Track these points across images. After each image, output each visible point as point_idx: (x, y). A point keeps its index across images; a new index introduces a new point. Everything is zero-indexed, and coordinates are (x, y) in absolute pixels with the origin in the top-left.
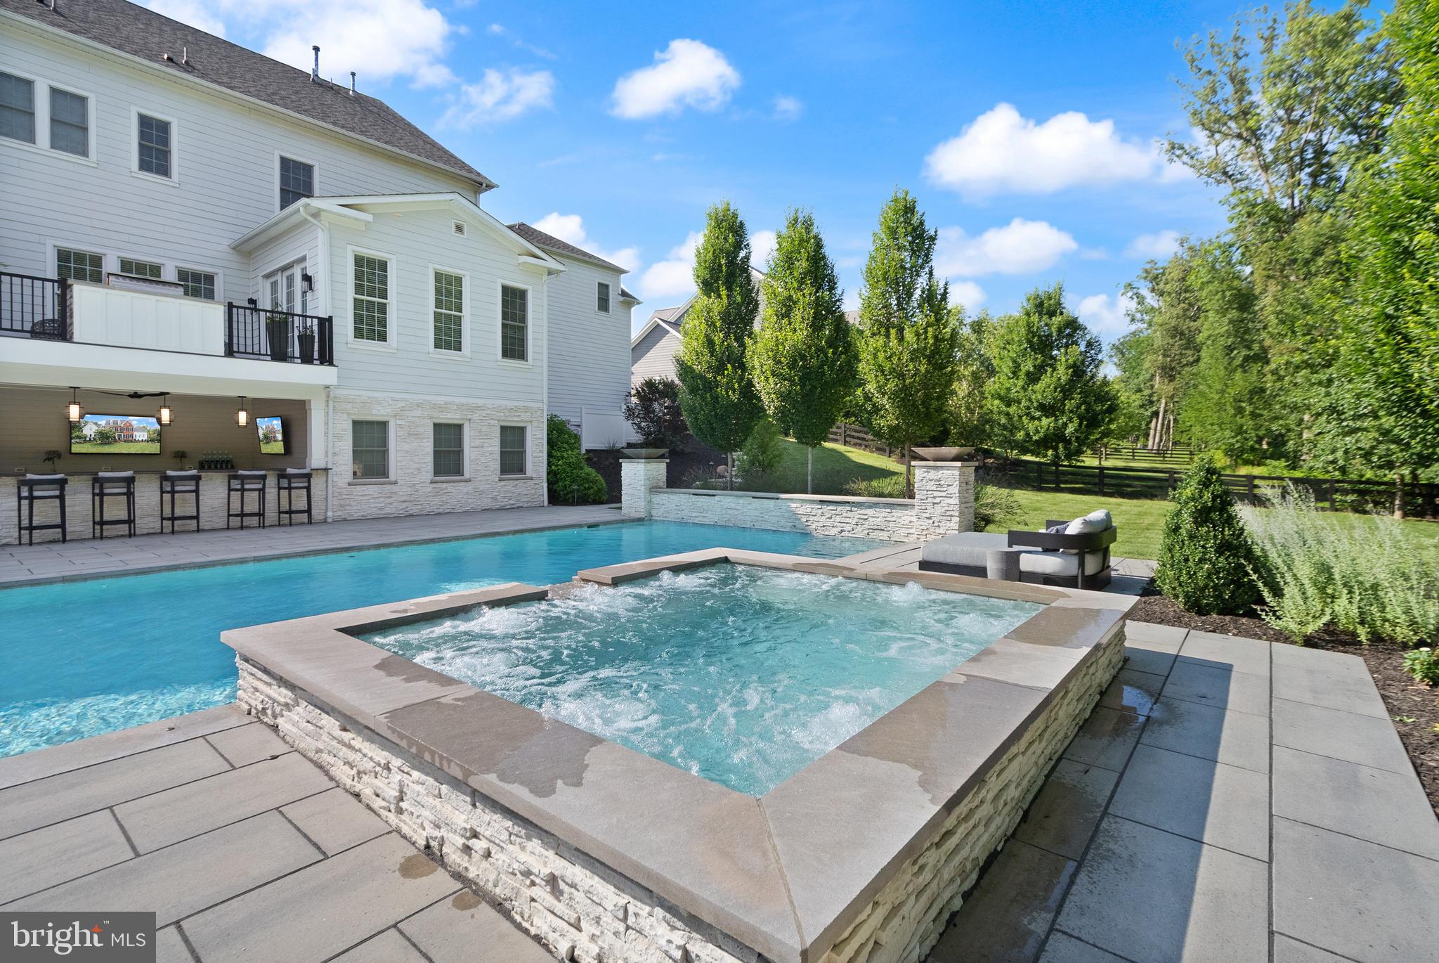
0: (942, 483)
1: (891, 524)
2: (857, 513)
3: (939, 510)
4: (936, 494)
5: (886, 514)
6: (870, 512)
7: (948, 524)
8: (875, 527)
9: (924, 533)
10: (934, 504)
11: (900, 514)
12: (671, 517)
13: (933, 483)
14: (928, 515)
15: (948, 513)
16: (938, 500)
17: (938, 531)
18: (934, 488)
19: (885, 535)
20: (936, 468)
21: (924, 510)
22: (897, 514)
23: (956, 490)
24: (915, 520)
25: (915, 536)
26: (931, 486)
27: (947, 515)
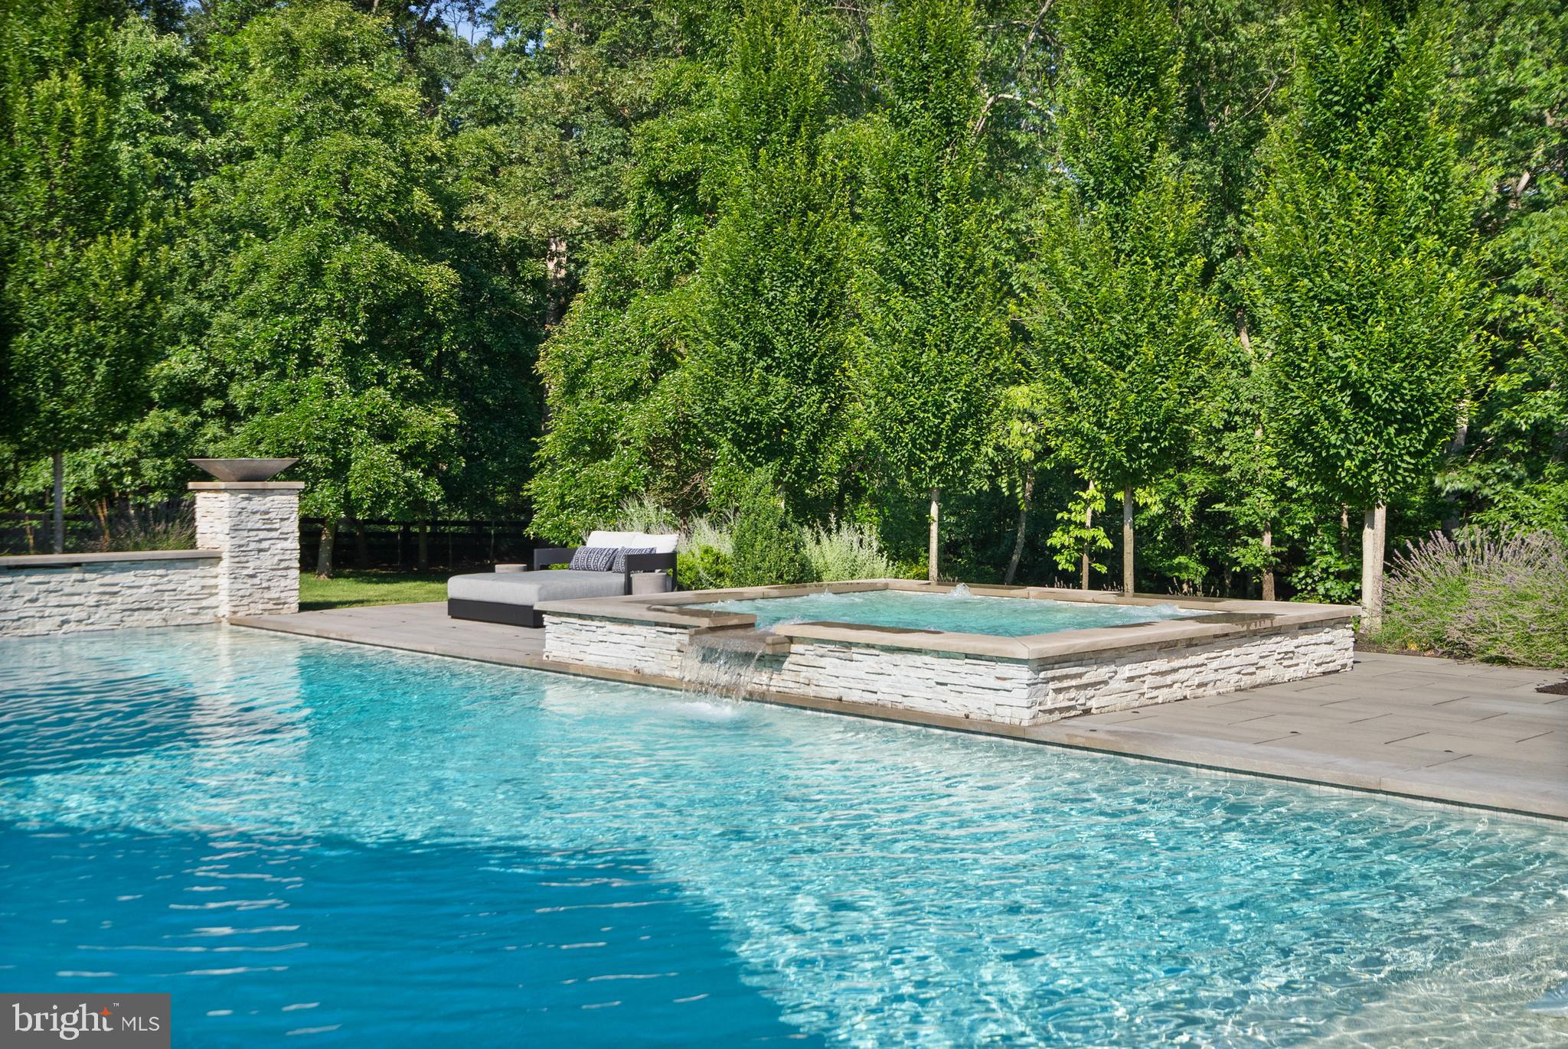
0: (272, 515)
1: (166, 596)
2: (96, 582)
3: (267, 561)
4: (262, 535)
5: (156, 580)
6: (126, 578)
7: (283, 583)
8: (136, 606)
9: (245, 601)
10: (260, 551)
11: (183, 577)
13: (258, 516)
14: (250, 572)
15: (283, 565)
16: (265, 545)
17: (267, 595)
18: (259, 525)
19: (155, 618)
20: (263, 492)
21: (242, 564)
22: (176, 576)
23: (293, 526)
24: (224, 582)
25: (225, 610)
26: (256, 521)
27: (280, 568)
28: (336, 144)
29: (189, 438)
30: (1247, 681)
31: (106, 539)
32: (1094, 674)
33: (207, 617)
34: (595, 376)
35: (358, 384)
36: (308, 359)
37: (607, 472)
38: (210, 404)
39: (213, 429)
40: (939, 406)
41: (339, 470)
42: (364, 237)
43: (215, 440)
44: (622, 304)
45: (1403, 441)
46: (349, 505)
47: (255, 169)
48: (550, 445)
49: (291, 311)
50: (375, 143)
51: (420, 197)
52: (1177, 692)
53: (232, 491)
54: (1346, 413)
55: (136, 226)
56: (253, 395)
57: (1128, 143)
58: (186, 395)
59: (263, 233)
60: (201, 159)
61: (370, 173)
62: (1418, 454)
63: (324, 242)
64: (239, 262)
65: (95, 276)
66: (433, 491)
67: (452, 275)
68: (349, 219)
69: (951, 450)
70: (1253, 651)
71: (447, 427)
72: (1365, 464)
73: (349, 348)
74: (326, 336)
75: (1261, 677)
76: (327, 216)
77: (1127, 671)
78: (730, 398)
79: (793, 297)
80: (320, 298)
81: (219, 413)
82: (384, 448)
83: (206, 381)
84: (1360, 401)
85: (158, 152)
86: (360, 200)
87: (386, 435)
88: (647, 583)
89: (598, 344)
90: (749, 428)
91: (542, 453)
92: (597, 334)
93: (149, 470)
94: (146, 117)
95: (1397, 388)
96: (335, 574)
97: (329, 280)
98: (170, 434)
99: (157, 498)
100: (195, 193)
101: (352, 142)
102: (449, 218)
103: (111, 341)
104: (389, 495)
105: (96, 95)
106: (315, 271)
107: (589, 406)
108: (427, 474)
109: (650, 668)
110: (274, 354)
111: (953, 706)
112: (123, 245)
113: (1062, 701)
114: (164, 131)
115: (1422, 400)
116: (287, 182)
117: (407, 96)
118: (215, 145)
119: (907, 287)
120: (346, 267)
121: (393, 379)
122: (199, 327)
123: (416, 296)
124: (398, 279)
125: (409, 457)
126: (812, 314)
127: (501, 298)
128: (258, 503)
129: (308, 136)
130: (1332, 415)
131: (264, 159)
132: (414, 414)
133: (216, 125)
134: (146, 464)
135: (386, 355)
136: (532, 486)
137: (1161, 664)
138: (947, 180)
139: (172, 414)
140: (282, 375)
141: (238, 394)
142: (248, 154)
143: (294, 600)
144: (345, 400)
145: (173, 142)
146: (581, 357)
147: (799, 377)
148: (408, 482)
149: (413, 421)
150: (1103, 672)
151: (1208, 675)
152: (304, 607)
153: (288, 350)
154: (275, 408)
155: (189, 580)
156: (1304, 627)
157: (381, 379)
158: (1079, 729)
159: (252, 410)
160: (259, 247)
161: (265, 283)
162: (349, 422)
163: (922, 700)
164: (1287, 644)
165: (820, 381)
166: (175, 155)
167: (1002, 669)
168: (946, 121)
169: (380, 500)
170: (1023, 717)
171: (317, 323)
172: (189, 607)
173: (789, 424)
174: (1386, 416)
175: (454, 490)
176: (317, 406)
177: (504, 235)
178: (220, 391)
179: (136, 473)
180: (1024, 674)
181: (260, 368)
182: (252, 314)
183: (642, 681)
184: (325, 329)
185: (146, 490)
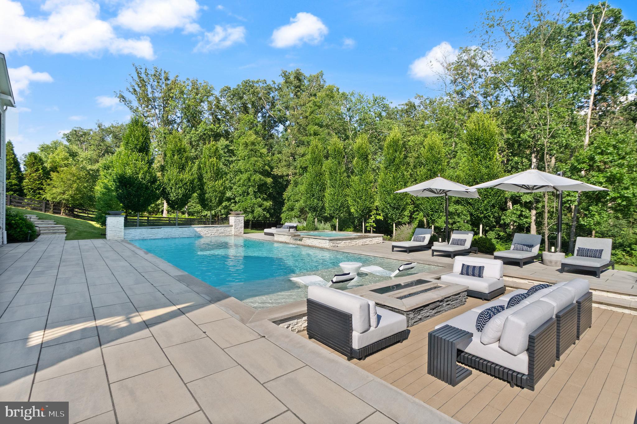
0: (240, 220)
1: (225, 231)
2: (216, 229)
3: (239, 226)
5: (224, 229)
6: (220, 228)
7: (241, 230)
8: (221, 233)
9: (236, 232)
12: (137, 238)
16: (239, 224)
17: (239, 231)
19: (224, 234)
20: (239, 217)
21: (236, 227)
22: (227, 228)
23: (243, 221)
24: (233, 229)
25: (233, 233)
26: (238, 221)
27: (241, 227)
28: (253, 159)
29: (229, 207)
30: (364, 244)
31: (217, 223)
32: (338, 242)
33: (231, 234)
34: (292, 198)
35: (256, 198)
36: (248, 194)
37: (293, 213)
38: (232, 201)
39: (233, 205)
40: (337, 205)
41: (253, 212)
42: (257, 174)
43: (233, 207)
44: (296, 186)
45: (397, 211)
46: (254, 218)
47: (240, 163)
48: (284, 209)
49: (246, 186)
50: (259, 159)
51: (267, 167)
52: (352, 245)
53: (235, 217)
54: (389, 207)
55: (223, 178)
56: (239, 200)
57: (362, 167)
58: (229, 199)
59: (241, 173)
60: (232, 161)
61: (258, 164)
62: (399, 213)
63: (251, 175)
64: (238, 178)
65: (217, 186)
66: (268, 215)
67: (272, 180)
68: (255, 171)
69: (339, 211)
70: (365, 240)
71: (270, 205)
72: (392, 215)
73: (254, 192)
74: (251, 190)
75: (366, 243)
76: (251, 171)
77: (344, 242)
78: (308, 203)
79: (318, 188)
80: (250, 184)
81: (234, 202)
82: (260, 208)
83: (232, 197)
84: (390, 205)
85: (225, 160)
86: (257, 168)
87: (260, 206)
88: (292, 230)
89: (292, 193)
90: (311, 207)
91: (284, 210)
92: (292, 191)
93: (223, 211)
94: (224, 155)
95: (395, 204)
96: (252, 229)
97: (251, 181)
98: (226, 206)
99: (224, 216)
100: (231, 167)
101: (256, 159)
102: (272, 171)
103: (219, 195)
104: (261, 216)
105: (217, 161)
106: (249, 180)
107: (290, 203)
108: (267, 212)
109: (287, 241)
110: (243, 193)
111: (320, 246)
112: (221, 182)
113: (334, 245)
114: (226, 157)
115: (399, 206)
116: (245, 165)
117: (264, 151)
118: (234, 158)
119: (333, 187)
120: (254, 179)
121: (262, 197)
122: (231, 188)
123: (266, 183)
124: (263, 181)
125: (264, 210)
126: (320, 190)
127: (280, 183)
128: (238, 218)
129: (249, 158)
130: (387, 207)
131: (242, 161)
132: (265, 203)
133: (234, 155)
134: (222, 211)
135: (261, 193)
136: (282, 215)
137: (350, 241)
138: (339, 171)
139: (226, 202)
140: (244, 196)
141: (237, 199)
142: (240, 160)
143: (243, 232)
144: (254, 201)
145: (227, 158)
146: (290, 195)
147: (319, 200)
148: (264, 214)
149: (265, 204)
150: (340, 242)
151: (357, 243)
152: (244, 233)
153: (245, 192)
154: (243, 202)
155: (228, 229)
156: (374, 237)
157: (260, 197)
158: (336, 249)
159: (239, 202)
160: (241, 175)
161: (242, 181)
162: (254, 204)
163: (317, 245)
164: (371, 239)
165: (322, 200)
166: (228, 160)
167: (326, 241)
168: (339, 163)
169: (259, 217)
170: (328, 247)
171: (249, 187)
172: (228, 233)
173: (317, 207)
174: (394, 208)
175: (271, 215)
176: (249, 201)
177: (279, 175)
178: (234, 199)
179: (221, 212)
180: (328, 241)
181: (241, 195)
182: (239, 186)
183: (286, 243)
184: (251, 189)
185: (222, 215)
